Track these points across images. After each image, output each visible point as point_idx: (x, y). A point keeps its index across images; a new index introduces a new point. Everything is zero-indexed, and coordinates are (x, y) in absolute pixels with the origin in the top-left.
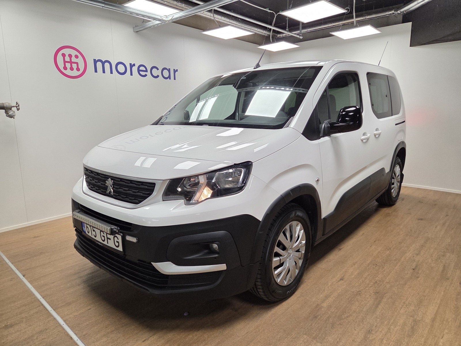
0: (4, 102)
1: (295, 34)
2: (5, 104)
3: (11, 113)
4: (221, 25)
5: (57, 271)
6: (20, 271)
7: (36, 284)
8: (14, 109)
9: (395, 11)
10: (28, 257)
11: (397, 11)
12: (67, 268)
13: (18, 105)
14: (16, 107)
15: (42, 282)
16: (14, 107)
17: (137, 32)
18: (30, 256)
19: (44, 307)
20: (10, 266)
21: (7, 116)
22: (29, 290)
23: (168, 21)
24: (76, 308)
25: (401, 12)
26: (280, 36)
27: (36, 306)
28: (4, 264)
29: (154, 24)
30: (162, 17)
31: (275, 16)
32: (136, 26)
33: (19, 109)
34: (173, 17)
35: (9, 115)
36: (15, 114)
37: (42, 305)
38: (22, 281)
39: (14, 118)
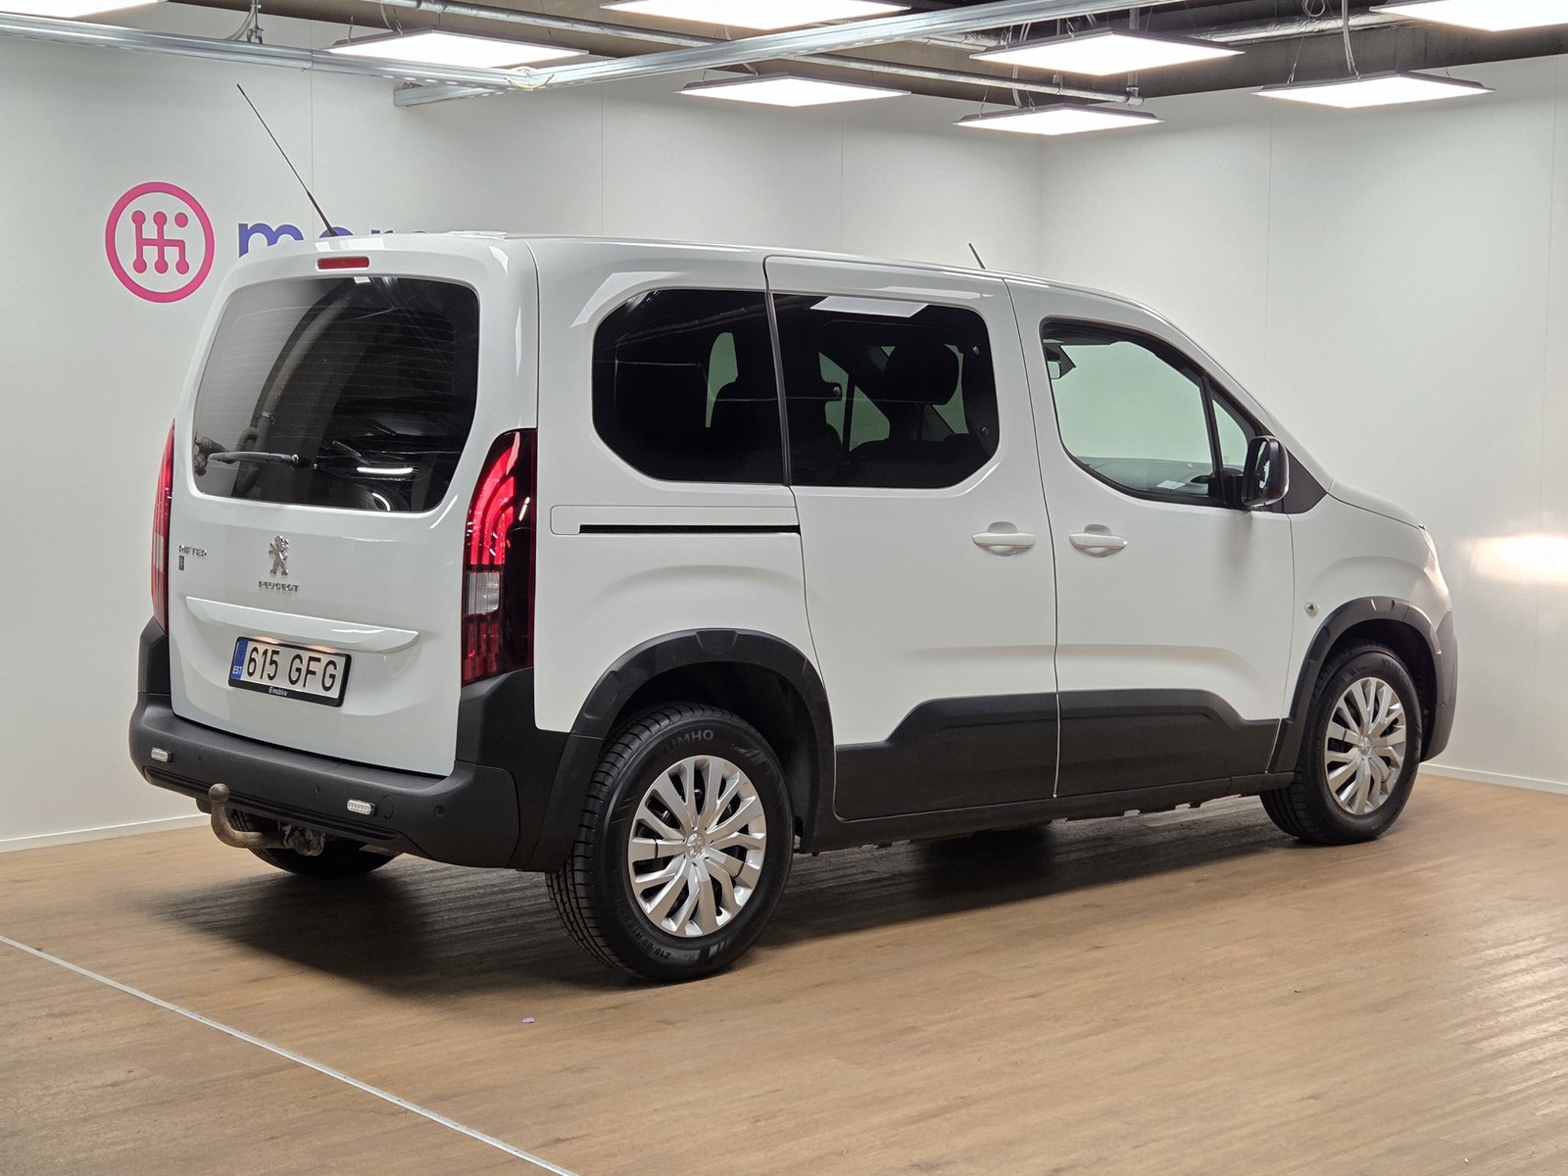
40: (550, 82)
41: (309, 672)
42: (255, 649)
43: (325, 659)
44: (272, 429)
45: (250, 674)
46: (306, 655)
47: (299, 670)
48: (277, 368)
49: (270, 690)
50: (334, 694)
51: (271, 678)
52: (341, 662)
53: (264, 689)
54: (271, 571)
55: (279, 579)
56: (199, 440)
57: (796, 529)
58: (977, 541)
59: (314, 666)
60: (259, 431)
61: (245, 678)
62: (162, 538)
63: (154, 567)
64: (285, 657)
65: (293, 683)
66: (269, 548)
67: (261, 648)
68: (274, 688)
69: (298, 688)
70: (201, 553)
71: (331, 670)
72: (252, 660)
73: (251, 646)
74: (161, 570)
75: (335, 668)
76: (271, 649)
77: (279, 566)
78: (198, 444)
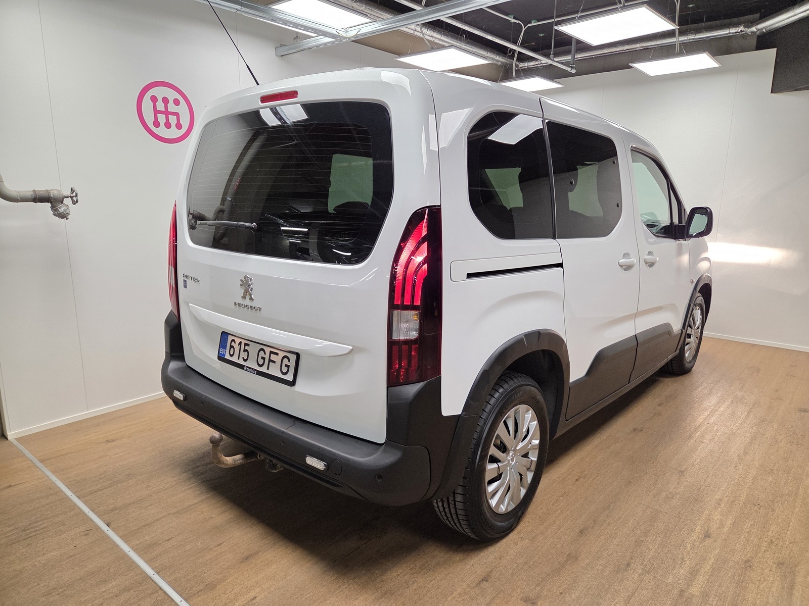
0: (49, 189)
1: (558, 62)
2: (52, 193)
3: (62, 209)
4: (435, 47)
5: (169, 514)
6: (100, 516)
7: (137, 542)
8: (68, 201)
9: (745, 27)
10: (106, 484)
11: (749, 27)
12: (186, 508)
13: (74, 194)
14: (72, 197)
15: (147, 538)
16: (67, 197)
17: (281, 56)
18: (109, 482)
19: (165, 592)
20: (75, 504)
21: (55, 215)
22: (125, 556)
23: (347, 38)
24: (227, 596)
25: (758, 30)
26: (523, 66)
27: (150, 592)
28: (64, 498)
29: (320, 43)
30: (338, 31)
31: (523, 30)
32: (281, 45)
33: (77, 202)
34: (359, 31)
35: (59, 212)
36: (69, 212)
37: (161, 589)
38: (108, 537)
39: (67, 219)
40: (359, 33)
41: (270, 361)
42: (233, 340)
43: (282, 354)
44: (233, 206)
45: (231, 356)
46: (268, 350)
47: (263, 358)
48: (232, 174)
49: (245, 368)
50: (289, 377)
51: (245, 360)
52: (293, 358)
53: (241, 367)
54: (242, 297)
55: (247, 302)
56: (191, 212)
57: (560, 265)
58: (620, 264)
59: (273, 357)
60: (226, 207)
61: (227, 357)
62: (173, 268)
63: (170, 284)
64: (253, 349)
65: (261, 366)
66: (240, 283)
67: (238, 341)
68: (247, 367)
69: (263, 369)
70: (196, 280)
71: (286, 361)
72: (232, 347)
73: (230, 338)
74: (174, 286)
75: (289, 361)
76: (243, 342)
77: (247, 293)
78: (191, 214)
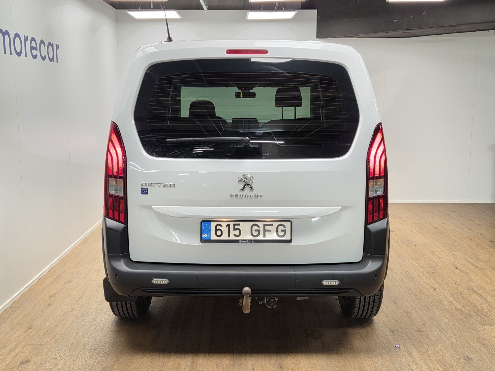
41: (266, 231)
42: (218, 225)
43: (276, 224)
45: (220, 236)
46: (261, 224)
47: (258, 231)
49: (240, 242)
50: (288, 237)
51: (237, 236)
52: (288, 225)
53: (235, 241)
54: (241, 190)
55: (246, 193)
59: (267, 228)
61: (214, 238)
64: (245, 226)
65: (256, 236)
66: (239, 180)
68: (242, 240)
69: (261, 238)
71: (281, 228)
72: (218, 230)
73: (214, 223)
75: (284, 227)
76: (231, 223)
77: (247, 186)
